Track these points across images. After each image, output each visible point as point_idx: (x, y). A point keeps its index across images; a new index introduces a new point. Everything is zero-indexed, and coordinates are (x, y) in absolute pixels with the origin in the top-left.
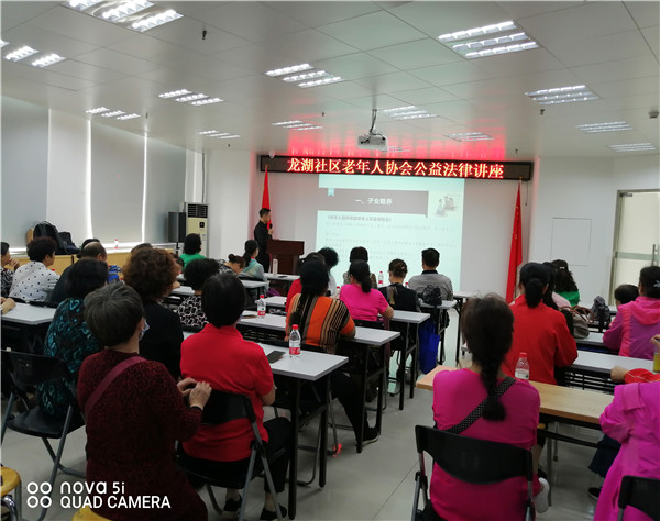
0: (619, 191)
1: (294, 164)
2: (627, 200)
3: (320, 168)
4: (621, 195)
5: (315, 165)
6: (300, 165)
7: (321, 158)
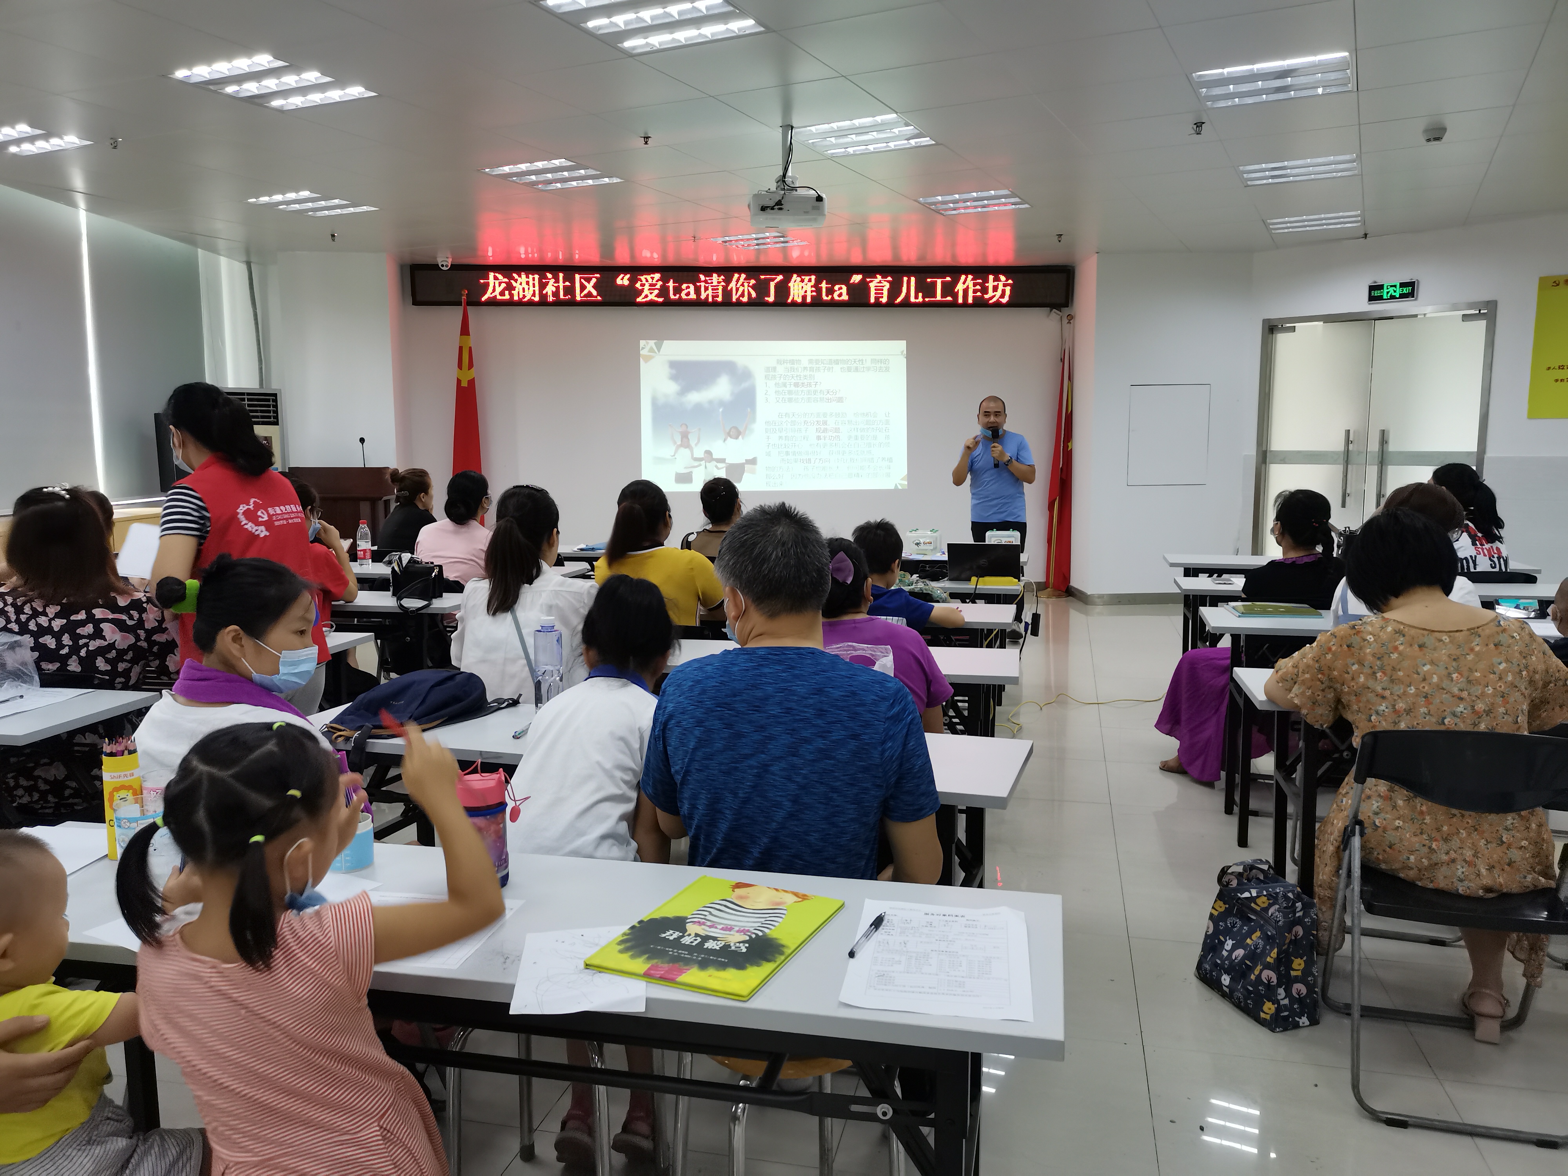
0: (1266, 322)
1: (495, 286)
2: (1282, 340)
3: (556, 294)
4: (1271, 328)
5: (543, 286)
6: (510, 288)
7: (555, 269)
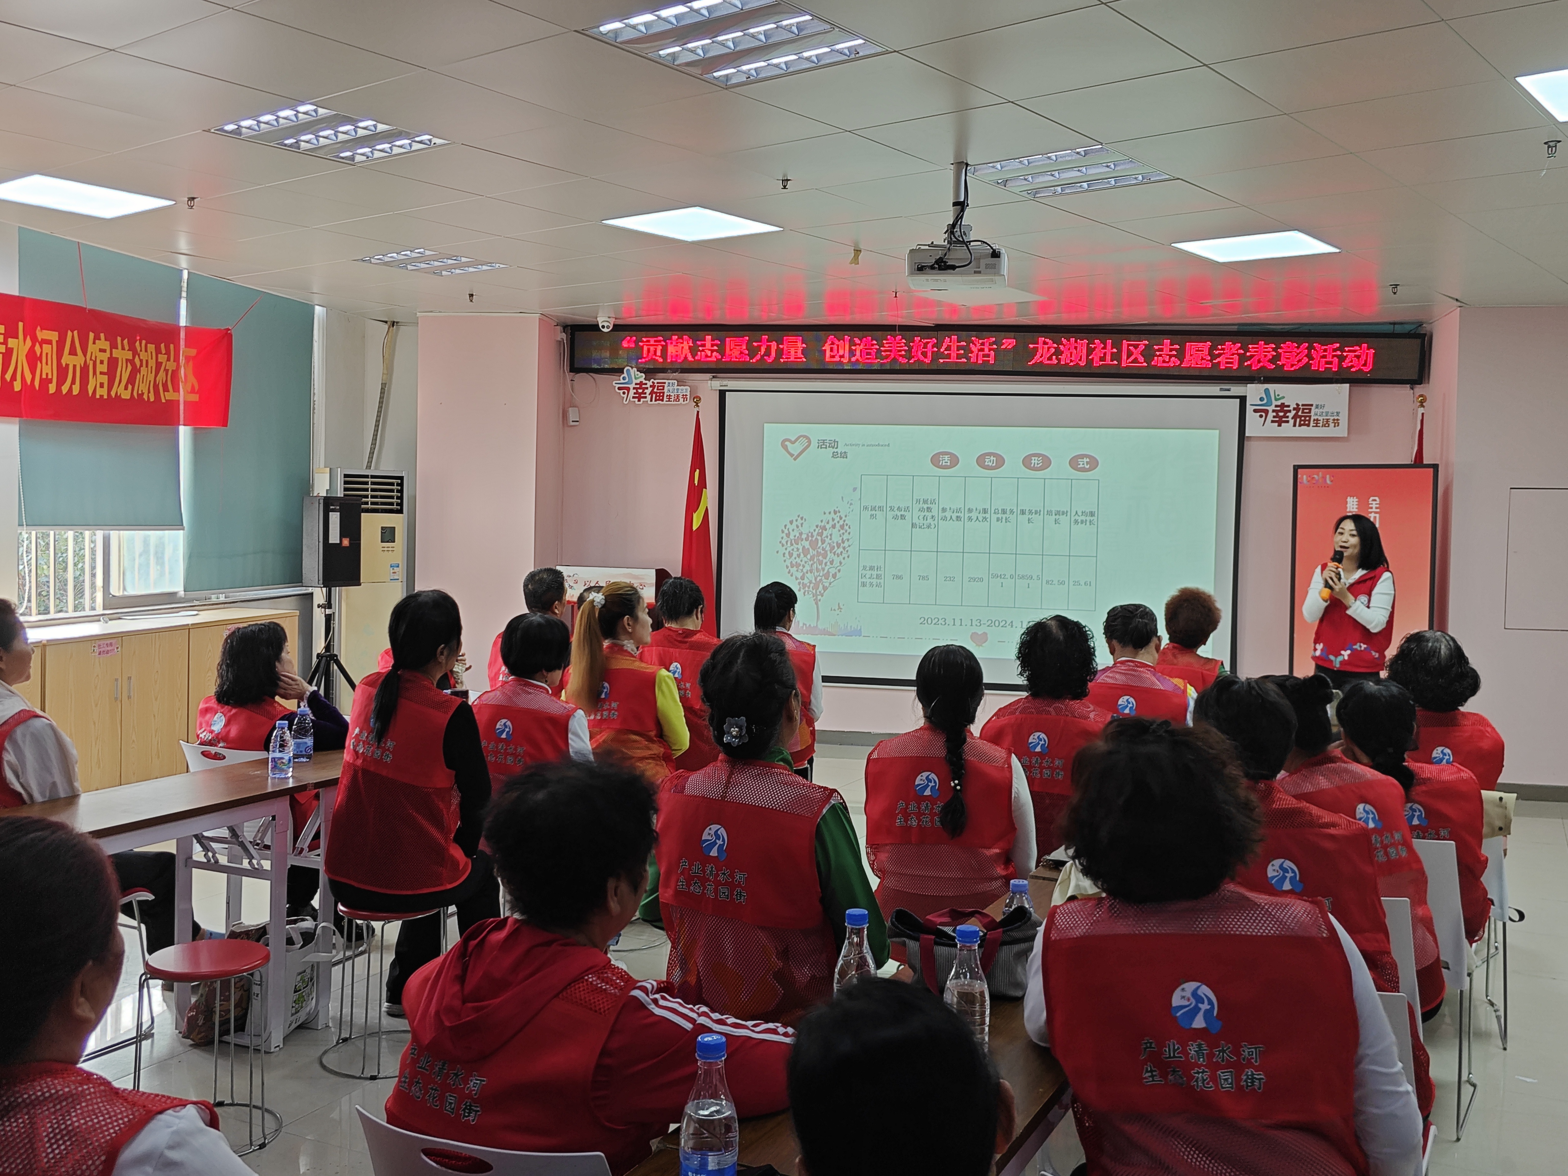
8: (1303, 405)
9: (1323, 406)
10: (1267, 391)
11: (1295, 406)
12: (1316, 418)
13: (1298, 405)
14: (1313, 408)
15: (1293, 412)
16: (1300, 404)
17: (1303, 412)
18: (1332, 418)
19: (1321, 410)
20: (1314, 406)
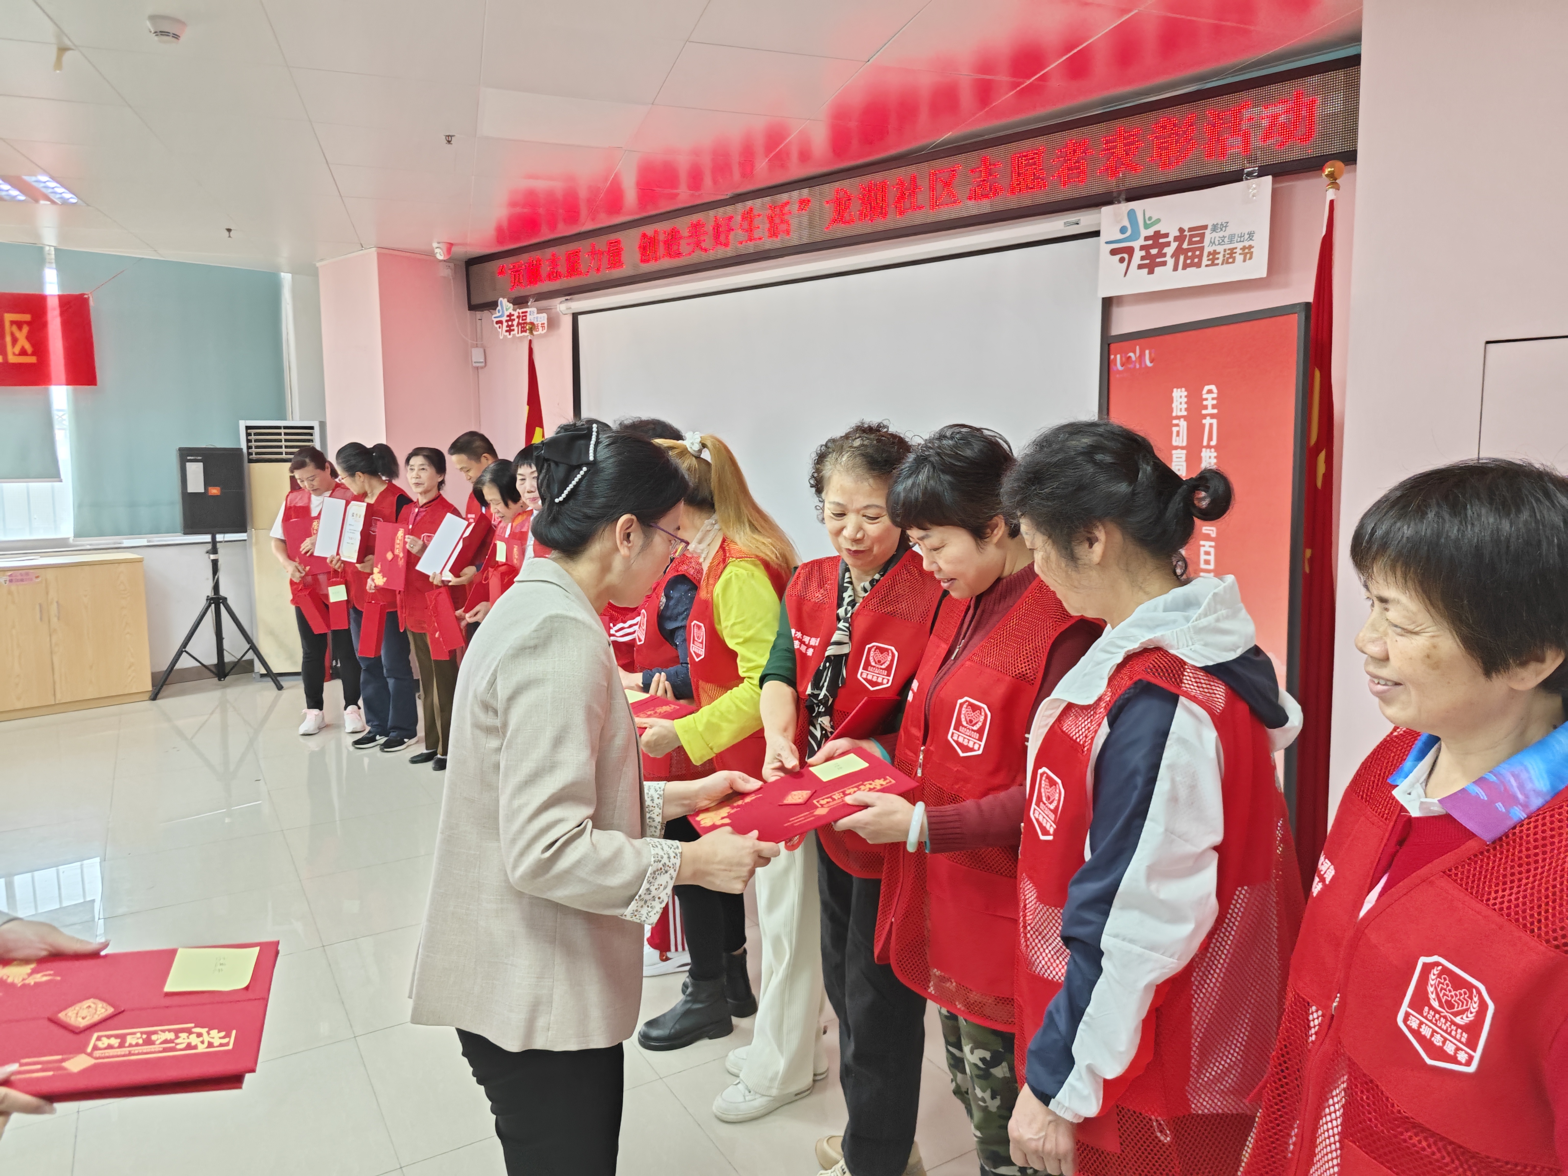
8: (1190, 230)
9: (1224, 226)
10: (1132, 214)
11: (1178, 234)
12: (1211, 249)
13: (1181, 230)
14: (1208, 232)
15: (1174, 245)
16: (1186, 228)
17: (1190, 243)
18: (1240, 245)
19: (1221, 234)
20: (1210, 227)
